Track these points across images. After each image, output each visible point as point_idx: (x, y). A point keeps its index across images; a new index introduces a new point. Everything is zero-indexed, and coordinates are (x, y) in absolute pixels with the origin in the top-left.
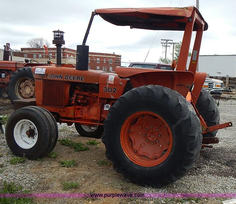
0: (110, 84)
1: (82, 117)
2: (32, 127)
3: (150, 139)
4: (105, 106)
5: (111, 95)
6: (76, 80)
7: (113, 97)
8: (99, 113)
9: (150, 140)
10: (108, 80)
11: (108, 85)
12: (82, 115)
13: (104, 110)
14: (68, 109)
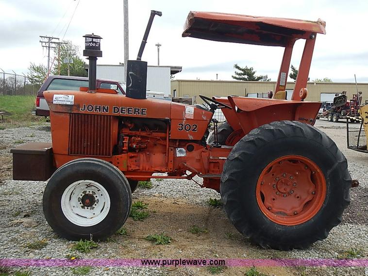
0: (187, 119)
1: (139, 170)
2: (88, 191)
3: (282, 190)
4: (177, 151)
5: (189, 135)
6: (126, 114)
7: (192, 137)
8: (171, 161)
9: (282, 192)
10: (185, 113)
11: (185, 120)
12: (139, 166)
13: (177, 156)
14: (118, 159)
